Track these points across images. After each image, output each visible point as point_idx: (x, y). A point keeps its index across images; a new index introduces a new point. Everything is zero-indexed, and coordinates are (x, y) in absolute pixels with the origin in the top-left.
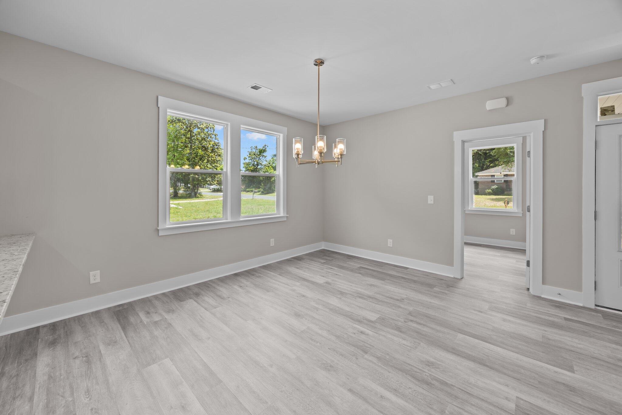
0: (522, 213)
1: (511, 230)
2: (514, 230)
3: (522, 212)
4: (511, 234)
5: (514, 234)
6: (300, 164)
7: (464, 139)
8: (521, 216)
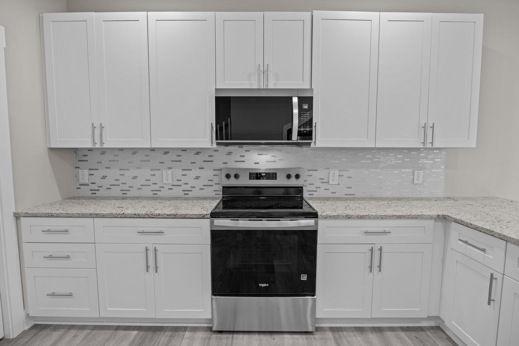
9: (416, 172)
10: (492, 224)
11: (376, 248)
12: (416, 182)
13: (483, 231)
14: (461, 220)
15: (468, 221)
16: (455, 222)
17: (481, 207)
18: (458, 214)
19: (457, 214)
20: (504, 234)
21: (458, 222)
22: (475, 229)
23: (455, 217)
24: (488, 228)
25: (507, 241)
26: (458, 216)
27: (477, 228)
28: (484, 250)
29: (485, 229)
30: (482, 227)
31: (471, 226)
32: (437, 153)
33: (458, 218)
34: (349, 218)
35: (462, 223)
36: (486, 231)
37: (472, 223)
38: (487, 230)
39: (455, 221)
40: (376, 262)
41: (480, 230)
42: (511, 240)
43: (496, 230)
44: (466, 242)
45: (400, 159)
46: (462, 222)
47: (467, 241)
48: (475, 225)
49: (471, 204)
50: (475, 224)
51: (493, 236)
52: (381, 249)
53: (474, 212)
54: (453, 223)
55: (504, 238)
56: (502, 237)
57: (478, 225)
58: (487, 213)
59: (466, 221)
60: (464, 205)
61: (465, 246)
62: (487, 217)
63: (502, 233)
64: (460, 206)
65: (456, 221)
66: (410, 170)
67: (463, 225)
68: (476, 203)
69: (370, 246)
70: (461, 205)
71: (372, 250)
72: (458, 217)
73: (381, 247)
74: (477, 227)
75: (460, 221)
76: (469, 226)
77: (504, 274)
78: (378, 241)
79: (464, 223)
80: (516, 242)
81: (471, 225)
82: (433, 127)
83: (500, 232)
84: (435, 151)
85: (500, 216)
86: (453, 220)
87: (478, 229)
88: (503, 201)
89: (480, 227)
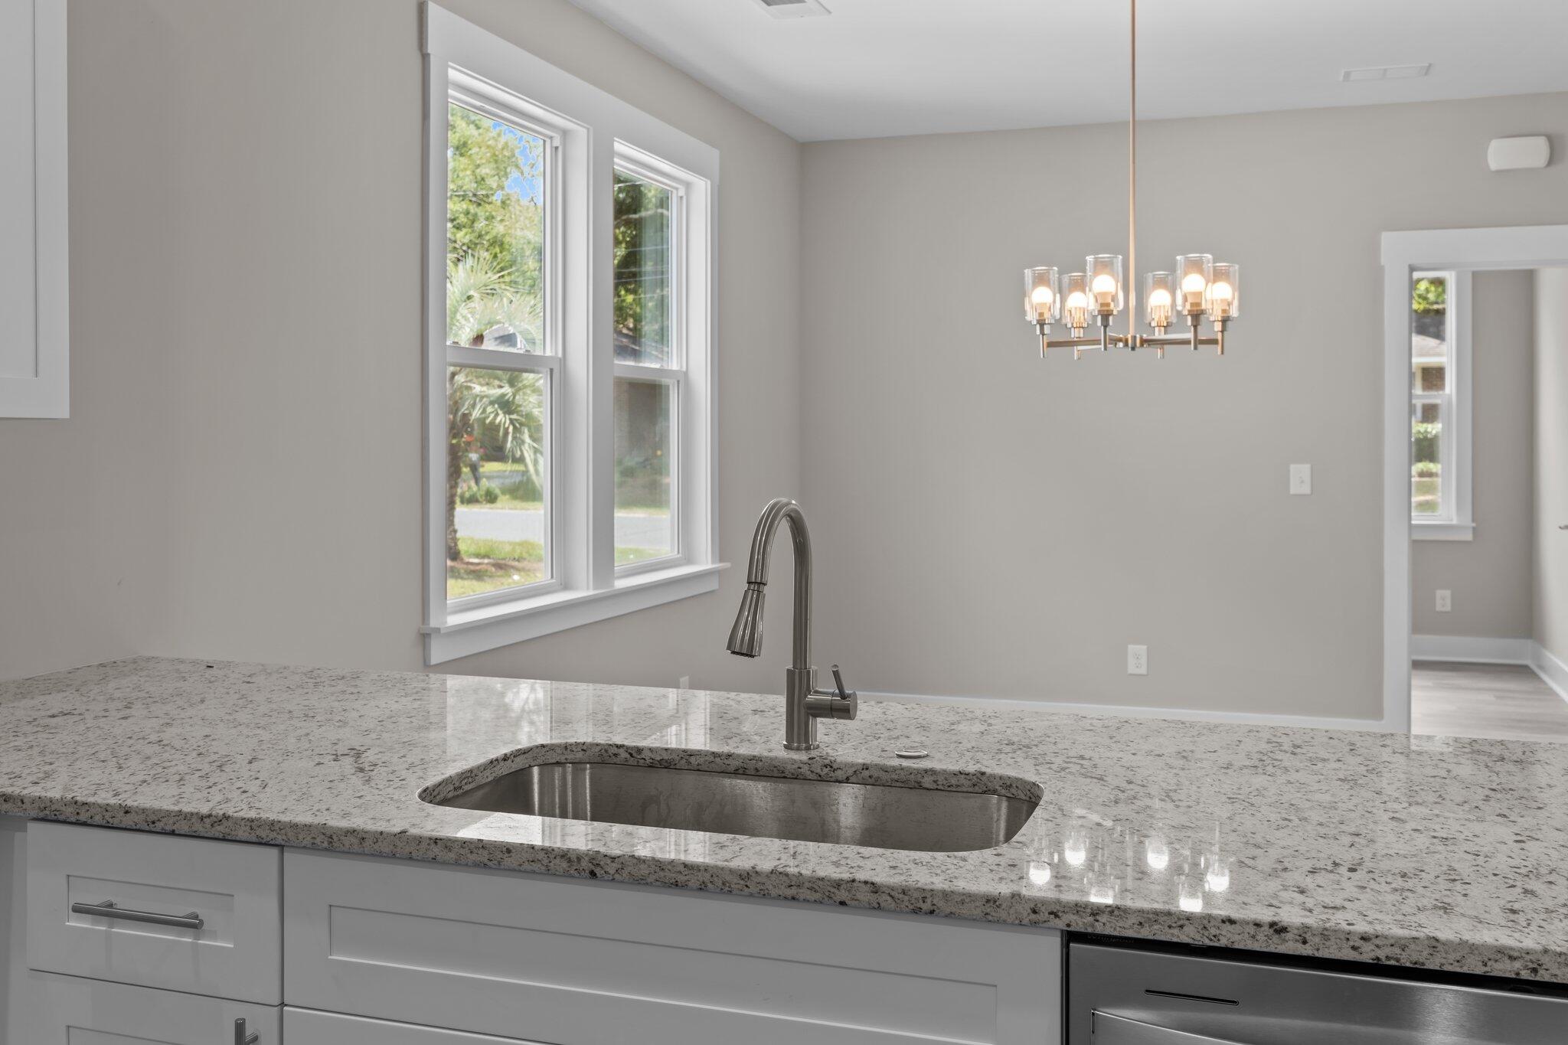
0: (1474, 528)
1: (1439, 593)
2: (1447, 593)
3: (1474, 525)
4: (1439, 608)
5: (1448, 608)
6: (1051, 345)
7: (1415, 262)
8: (1469, 537)
10: (204, 784)
13: (183, 827)
14: (76, 803)
15: (104, 798)
16: (44, 820)
17: (119, 716)
18: (47, 775)
19: (41, 775)
20: (272, 816)
21: (61, 818)
22: (147, 828)
23: (43, 794)
24: (204, 810)
25: (281, 847)
26: (49, 784)
27: (153, 823)
28: (193, 924)
29: (192, 814)
30: (176, 808)
31: (128, 821)
33: (55, 793)
35: (83, 818)
36: (198, 827)
37: (129, 803)
38: (202, 818)
39: (41, 815)
41: (168, 828)
42: (301, 837)
43: (234, 810)
44: (108, 913)
46: (83, 811)
47: (111, 905)
48: (144, 810)
49: (67, 708)
50: (142, 806)
51: (229, 837)
53: (104, 748)
54: (33, 828)
55: (273, 835)
56: (264, 833)
57: (157, 805)
58: (154, 737)
59: (100, 801)
60: (42, 722)
61: (106, 931)
62: (166, 756)
63: (264, 816)
64: (29, 729)
65: (52, 814)
67: (84, 824)
68: (85, 699)
70: (30, 722)
72: (54, 791)
74: (154, 818)
75: (69, 811)
76: (116, 822)
77: (283, 1004)
79: (93, 811)
80: (318, 841)
81: (127, 812)
83: (252, 814)
85: (207, 740)
86: (34, 814)
87: (159, 826)
88: (178, 671)
89: (168, 813)
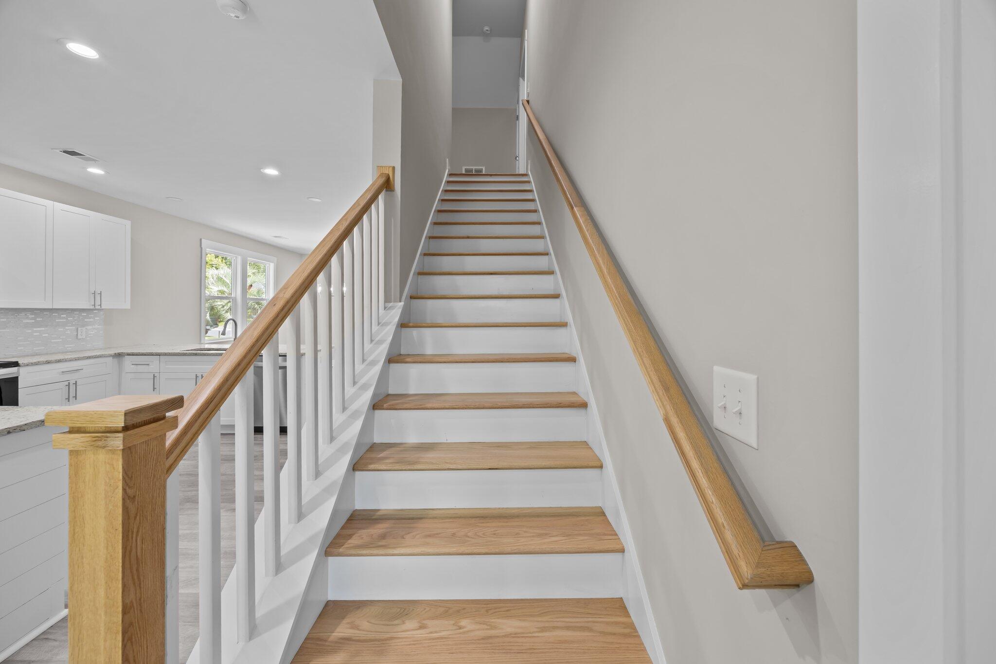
9: (79, 329)
11: (72, 382)
12: (79, 337)
23: (127, 352)
28: (148, 365)
32: (96, 313)
33: (129, 352)
34: (48, 363)
40: (72, 394)
45: (64, 318)
52: (76, 383)
54: (126, 355)
65: (129, 354)
66: (74, 328)
67: (134, 355)
69: (67, 383)
71: (69, 385)
73: (76, 382)
78: (72, 378)
82: (101, 294)
84: (95, 311)
